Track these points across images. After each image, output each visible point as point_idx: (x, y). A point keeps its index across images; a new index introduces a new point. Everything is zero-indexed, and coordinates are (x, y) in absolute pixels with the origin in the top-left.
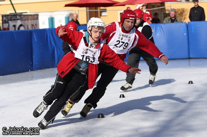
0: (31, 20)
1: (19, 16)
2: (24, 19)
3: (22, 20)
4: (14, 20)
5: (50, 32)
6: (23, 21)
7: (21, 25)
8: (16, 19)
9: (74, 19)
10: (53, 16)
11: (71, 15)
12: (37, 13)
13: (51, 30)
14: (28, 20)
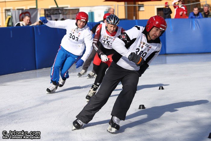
0: (72, 14)
1: (61, 11)
2: (65, 13)
3: (63, 14)
4: (56, 14)
5: (91, 26)
6: (65, 16)
7: (63, 19)
8: (58, 13)
10: (93, 11)
12: (78, 8)
13: (92, 24)
14: (69, 14)
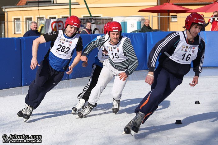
1: (94, 20)
2: (99, 23)
3: (97, 24)
7: (96, 29)
9: (146, 25)
10: (126, 21)
11: (143, 20)
12: (112, 18)
14: (103, 24)
